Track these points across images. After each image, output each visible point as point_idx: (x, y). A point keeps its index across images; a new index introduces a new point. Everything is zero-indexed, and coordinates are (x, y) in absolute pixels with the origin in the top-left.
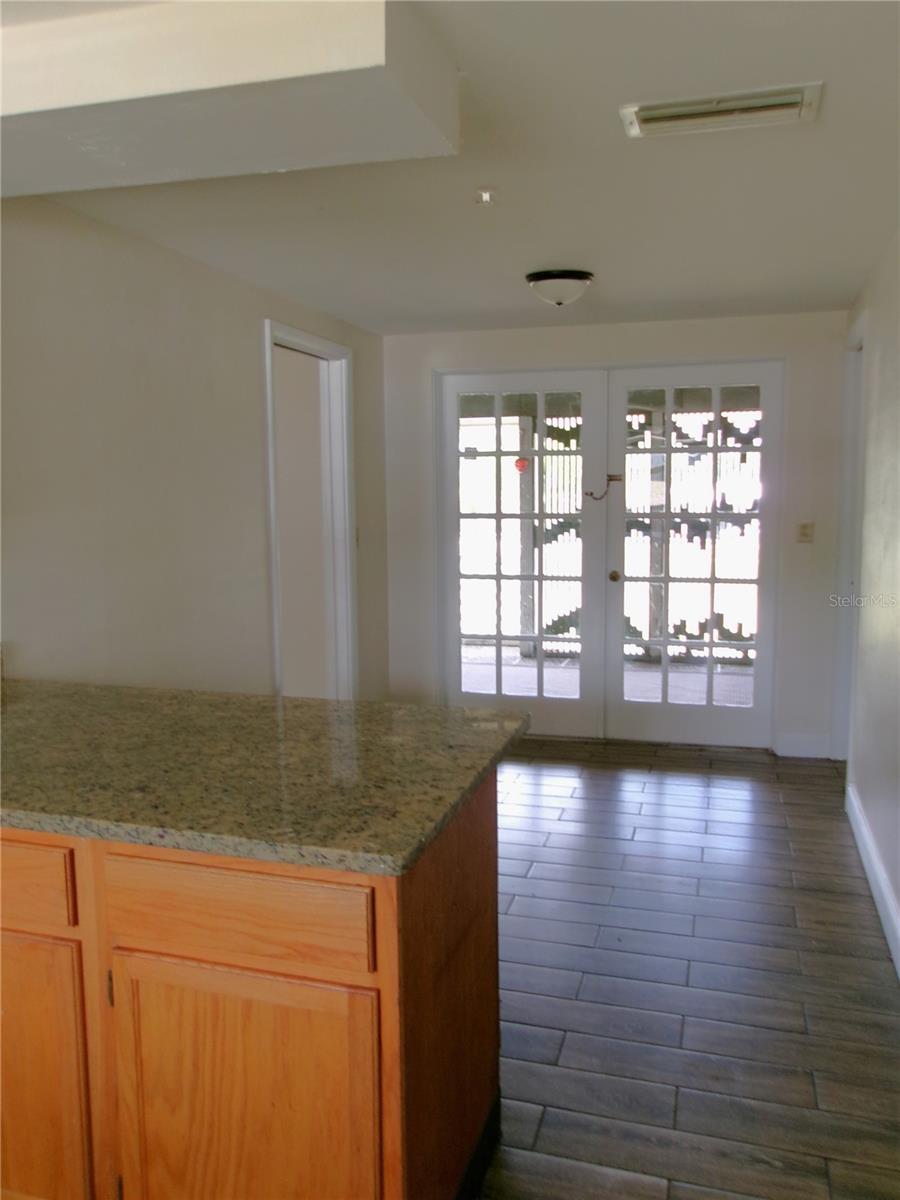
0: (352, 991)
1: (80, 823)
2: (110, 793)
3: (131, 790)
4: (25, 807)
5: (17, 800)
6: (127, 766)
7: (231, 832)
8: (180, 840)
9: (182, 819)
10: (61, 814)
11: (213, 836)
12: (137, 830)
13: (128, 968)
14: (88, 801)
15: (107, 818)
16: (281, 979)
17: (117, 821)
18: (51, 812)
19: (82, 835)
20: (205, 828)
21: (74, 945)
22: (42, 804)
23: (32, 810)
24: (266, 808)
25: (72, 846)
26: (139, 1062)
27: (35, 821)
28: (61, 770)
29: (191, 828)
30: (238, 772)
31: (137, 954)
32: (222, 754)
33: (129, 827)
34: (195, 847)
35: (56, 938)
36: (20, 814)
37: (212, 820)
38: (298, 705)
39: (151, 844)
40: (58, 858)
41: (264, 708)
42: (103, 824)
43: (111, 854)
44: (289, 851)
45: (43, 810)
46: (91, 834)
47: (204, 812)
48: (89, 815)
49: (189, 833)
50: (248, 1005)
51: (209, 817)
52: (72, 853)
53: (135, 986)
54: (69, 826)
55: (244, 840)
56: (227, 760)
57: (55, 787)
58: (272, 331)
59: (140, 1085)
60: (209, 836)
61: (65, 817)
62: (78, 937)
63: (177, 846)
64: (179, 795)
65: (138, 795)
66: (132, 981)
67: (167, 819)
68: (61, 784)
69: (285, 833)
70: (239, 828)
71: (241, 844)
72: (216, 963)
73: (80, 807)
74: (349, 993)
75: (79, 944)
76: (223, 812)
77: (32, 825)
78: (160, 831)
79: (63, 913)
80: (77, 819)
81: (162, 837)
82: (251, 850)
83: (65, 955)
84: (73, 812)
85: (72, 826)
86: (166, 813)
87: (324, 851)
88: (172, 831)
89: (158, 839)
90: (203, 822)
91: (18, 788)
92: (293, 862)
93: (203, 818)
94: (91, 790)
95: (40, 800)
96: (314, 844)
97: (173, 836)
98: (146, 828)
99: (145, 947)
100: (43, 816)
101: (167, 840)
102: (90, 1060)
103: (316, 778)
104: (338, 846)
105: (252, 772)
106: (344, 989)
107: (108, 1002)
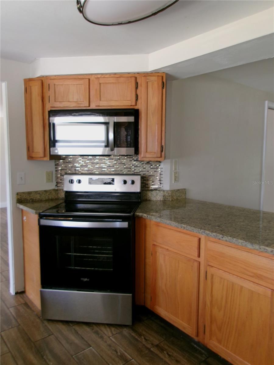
0: (273, 291)
1: (203, 231)
2: (210, 226)
3: (215, 226)
4: (190, 225)
5: (188, 224)
6: (215, 221)
7: (241, 239)
8: (227, 239)
9: (228, 234)
10: (198, 228)
11: (236, 239)
12: (216, 235)
13: (211, 271)
14: (205, 227)
15: (209, 231)
16: (252, 283)
17: (212, 232)
18: (196, 228)
19: (203, 234)
20: (234, 237)
21: (199, 262)
22: (194, 226)
23: (192, 226)
24: (252, 236)
25: (200, 237)
26: (212, 296)
27: (192, 229)
28: (199, 219)
29: (230, 237)
30: (245, 226)
31: (213, 268)
32: (241, 222)
33: (215, 234)
34: (231, 242)
35: (194, 260)
36: (189, 227)
37: (235, 236)
38: (264, 213)
39: (219, 239)
40: (196, 240)
41: (254, 213)
42: (208, 232)
43: (209, 241)
44: (257, 247)
45: (194, 227)
46: (205, 235)
47: (234, 234)
48: (205, 230)
49: (230, 238)
50: (242, 287)
51: (235, 235)
52: (200, 239)
53: (212, 276)
54: (200, 232)
55: (244, 241)
56: (242, 223)
57: (197, 223)
58: (268, 104)
59: (211, 302)
60: (235, 239)
61: (199, 229)
62: (199, 261)
63: (226, 241)
64: (228, 229)
65: (217, 228)
66: (212, 274)
67: (224, 234)
68: (198, 222)
69: (256, 242)
70: (243, 239)
71: (243, 242)
72: (234, 275)
73: (203, 228)
74: (272, 291)
75: (200, 262)
76: (239, 235)
77: (191, 230)
78: (222, 236)
79: (196, 254)
80: (202, 230)
81: (222, 238)
82: (246, 245)
83: (196, 264)
84: (201, 229)
85: (201, 232)
86: (224, 232)
87: (267, 248)
88: (226, 237)
89: (221, 238)
90: (234, 236)
91: (188, 222)
92: (257, 250)
93: (234, 235)
94: (206, 225)
95: (193, 225)
96: (264, 246)
97: (225, 238)
98: (219, 235)
99: (216, 267)
100: (194, 228)
101: (224, 239)
102: (200, 292)
103: (268, 231)
104: (272, 248)
105: (249, 227)
106: (270, 290)
107: (205, 279)
